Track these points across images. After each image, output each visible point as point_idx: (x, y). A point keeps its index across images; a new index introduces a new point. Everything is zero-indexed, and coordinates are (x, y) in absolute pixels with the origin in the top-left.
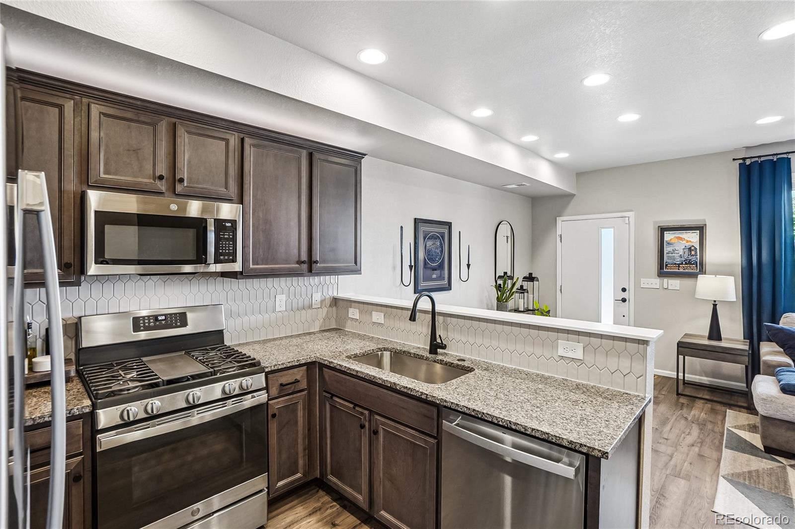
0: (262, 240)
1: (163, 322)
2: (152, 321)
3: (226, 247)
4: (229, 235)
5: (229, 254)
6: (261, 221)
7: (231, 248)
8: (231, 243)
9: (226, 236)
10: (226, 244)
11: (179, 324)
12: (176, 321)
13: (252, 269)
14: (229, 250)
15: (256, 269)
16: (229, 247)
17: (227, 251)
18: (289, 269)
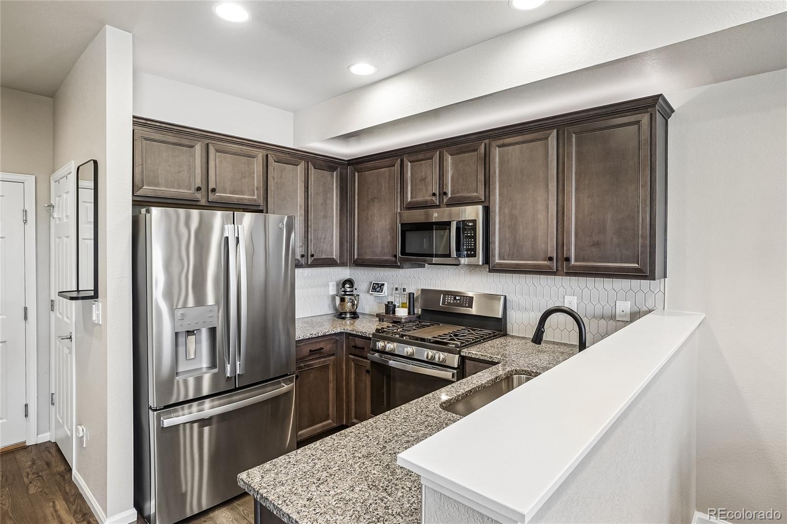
0: (508, 235)
1: (458, 301)
2: (452, 299)
3: (468, 244)
4: (471, 233)
5: (470, 250)
6: (507, 217)
7: (472, 245)
8: (473, 240)
9: (469, 235)
10: (468, 241)
11: (467, 305)
12: (466, 302)
13: (498, 264)
14: (471, 246)
15: (501, 264)
16: (471, 243)
17: (470, 247)
18: (534, 266)
